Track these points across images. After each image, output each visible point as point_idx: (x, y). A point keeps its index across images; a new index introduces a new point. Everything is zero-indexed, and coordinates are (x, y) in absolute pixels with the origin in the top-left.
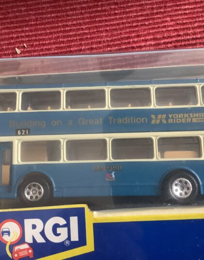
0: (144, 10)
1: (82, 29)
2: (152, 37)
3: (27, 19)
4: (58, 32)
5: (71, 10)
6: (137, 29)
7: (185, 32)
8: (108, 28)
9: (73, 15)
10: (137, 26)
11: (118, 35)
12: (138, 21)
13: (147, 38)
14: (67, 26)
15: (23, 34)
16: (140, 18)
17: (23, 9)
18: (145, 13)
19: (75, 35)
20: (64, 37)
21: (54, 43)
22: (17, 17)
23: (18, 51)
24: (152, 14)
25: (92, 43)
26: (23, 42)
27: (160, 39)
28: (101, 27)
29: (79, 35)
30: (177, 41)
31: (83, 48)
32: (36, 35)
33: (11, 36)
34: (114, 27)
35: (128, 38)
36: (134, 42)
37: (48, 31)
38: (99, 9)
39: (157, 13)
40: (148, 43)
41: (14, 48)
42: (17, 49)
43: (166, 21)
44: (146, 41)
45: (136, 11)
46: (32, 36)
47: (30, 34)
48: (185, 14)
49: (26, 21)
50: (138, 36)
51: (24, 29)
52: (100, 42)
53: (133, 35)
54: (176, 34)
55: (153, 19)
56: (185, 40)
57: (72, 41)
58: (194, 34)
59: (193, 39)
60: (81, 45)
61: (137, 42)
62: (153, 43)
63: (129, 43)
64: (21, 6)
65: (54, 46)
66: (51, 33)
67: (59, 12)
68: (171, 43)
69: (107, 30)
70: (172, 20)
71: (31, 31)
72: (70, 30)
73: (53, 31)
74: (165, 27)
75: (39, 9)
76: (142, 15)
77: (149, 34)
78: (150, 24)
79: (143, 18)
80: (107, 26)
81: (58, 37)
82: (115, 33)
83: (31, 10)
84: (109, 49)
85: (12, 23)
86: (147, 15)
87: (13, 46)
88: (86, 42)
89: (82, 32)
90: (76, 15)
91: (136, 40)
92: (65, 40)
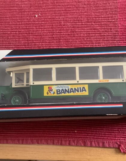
0: (85, 9)
1: (61, 12)
2: (86, 18)
3: (42, 6)
4: (52, 12)
5: (59, 5)
6: (81, 15)
7: (99, 18)
8: (71, 13)
9: (59, 7)
10: (81, 14)
11: (74, 16)
12: (82, 12)
13: (85, 18)
14: (56, 10)
15: (39, 11)
16: (83, 12)
17: (41, 3)
18: (85, 10)
19: (58, 14)
20: (54, 14)
21: (50, 15)
22: (38, 5)
23: (37, 16)
24: (88, 11)
25: (64, 17)
26: (39, 13)
27: (89, 19)
28: (68, 12)
29: (60, 14)
30: (95, 21)
31: (61, 18)
32: (44, 12)
33: (35, 11)
34: (73, 13)
35: (78, 17)
36: (79, 19)
37: (49, 11)
38: (69, 7)
39: (89, 11)
40: (85, 20)
41: (35, 15)
42: (36, 15)
43: (92, 14)
44: (84, 19)
45: (82, 9)
46: (43, 12)
47: (42, 11)
48: (99, 13)
49: (41, 7)
50: (81, 17)
51: (40, 9)
52: (67, 17)
53: (80, 17)
54: (95, 18)
55: (88, 13)
56: (98, 21)
57: (57, 15)
58: (102, 19)
59: (101, 21)
60: (60, 17)
61: (81, 19)
62: (86, 20)
63: (78, 19)
64: (41, 2)
65: (50, 16)
66: (50, 12)
67: (54, 5)
68: (93, 21)
69: (70, 14)
70: (94, 14)
71: (43, 10)
72: (57, 12)
73: (50, 11)
74: (91, 16)
75: (47, 4)
76: (83, 11)
77: (85, 17)
78: (86, 14)
79: (84, 12)
80: (71, 12)
81: (52, 14)
82: (73, 15)
83: (44, 4)
84: (70, 20)
85: (36, 7)
86: (86, 11)
87: (35, 14)
88: (62, 16)
89: (61, 13)
90: (60, 7)
91: (80, 18)
92: (55, 15)
